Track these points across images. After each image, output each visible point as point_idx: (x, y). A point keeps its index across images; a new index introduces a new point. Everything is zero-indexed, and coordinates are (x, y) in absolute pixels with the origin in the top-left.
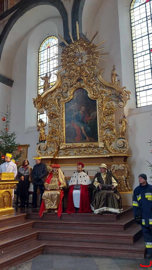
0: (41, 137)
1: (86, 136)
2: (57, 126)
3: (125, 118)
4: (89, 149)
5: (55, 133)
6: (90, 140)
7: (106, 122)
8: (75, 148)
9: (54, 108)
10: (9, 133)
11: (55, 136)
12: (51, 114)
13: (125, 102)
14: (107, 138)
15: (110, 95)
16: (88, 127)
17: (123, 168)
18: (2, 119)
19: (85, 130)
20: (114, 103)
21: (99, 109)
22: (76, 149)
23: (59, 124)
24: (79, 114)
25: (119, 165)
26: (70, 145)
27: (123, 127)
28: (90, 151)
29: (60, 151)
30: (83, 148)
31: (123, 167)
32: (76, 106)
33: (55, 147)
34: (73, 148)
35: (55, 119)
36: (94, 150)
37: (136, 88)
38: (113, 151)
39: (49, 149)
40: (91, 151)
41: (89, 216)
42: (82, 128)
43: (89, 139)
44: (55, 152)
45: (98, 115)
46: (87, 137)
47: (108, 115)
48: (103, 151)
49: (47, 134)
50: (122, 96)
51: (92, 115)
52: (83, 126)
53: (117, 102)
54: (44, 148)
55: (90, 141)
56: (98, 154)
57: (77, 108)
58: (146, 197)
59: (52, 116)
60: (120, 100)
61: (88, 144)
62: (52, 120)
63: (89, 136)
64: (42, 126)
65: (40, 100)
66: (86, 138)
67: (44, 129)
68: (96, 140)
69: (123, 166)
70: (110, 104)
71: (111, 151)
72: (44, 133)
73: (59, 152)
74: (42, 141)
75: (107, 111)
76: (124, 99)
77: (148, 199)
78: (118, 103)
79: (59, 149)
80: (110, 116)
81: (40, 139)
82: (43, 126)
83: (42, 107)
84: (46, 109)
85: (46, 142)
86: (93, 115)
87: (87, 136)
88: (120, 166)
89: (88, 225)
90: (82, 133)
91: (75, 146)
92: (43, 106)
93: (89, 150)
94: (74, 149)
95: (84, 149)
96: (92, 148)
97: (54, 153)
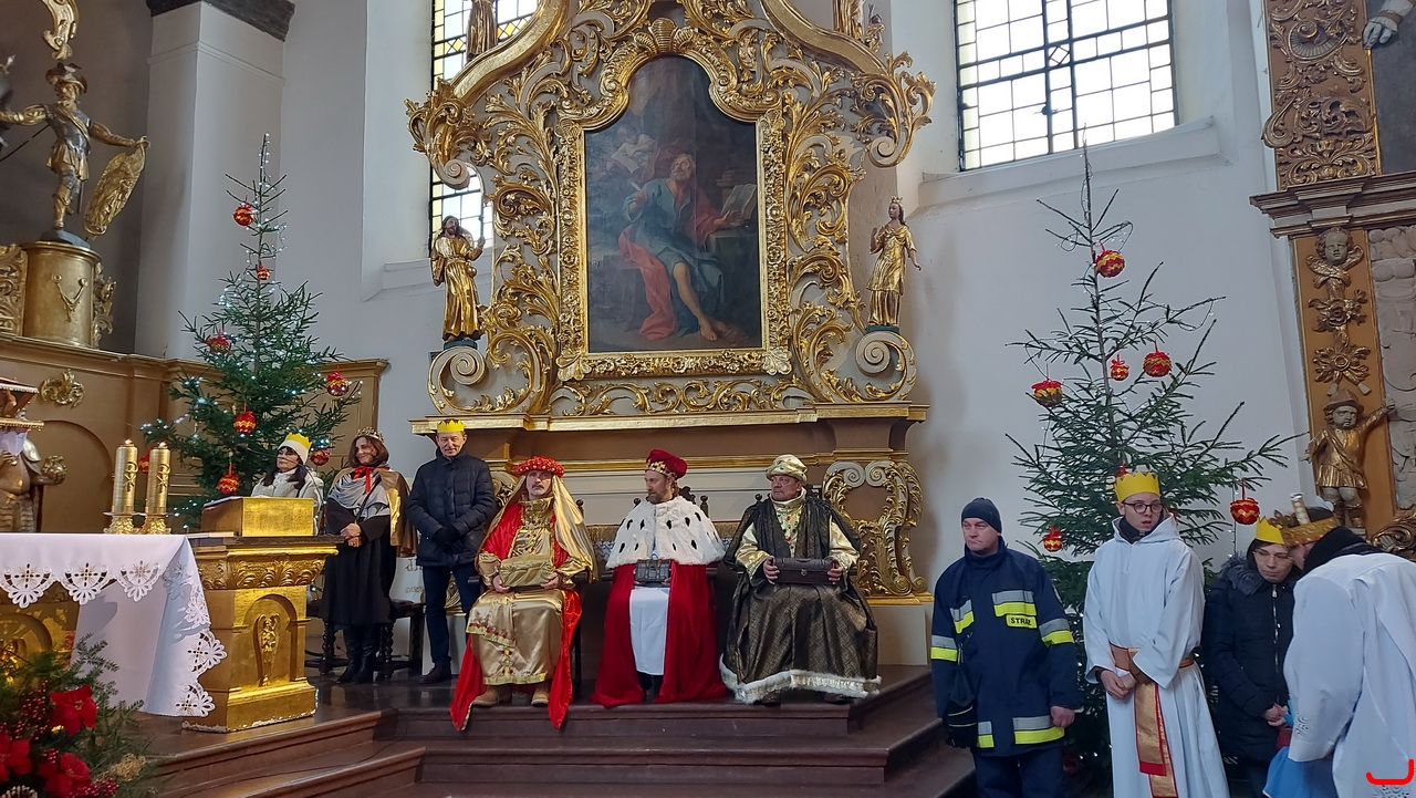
0: (455, 316)
1: (696, 311)
2: (543, 258)
3: (903, 224)
4: (712, 380)
5: (532, 296)
6: (719, 334)
7: (803, 242)
8: (642, 376)
9: (527, 160)
10: (276, 295)
11: (534, 313)
12: (510, 193)
13: (903, 134)
14: (809, 327)
15: (828, 97)
16: (706, 267)
17: (884, 480)
18: (235, 216)
19: (692, 280)
20: (847, 142)
21: (767, 169)
22: (645, 383)
23: (554, 245)
24: (660, 194)
25: (864, 464)
26: (615, 359)
27: (891, 267)
28: (718, 394)
29: (560, 393)
30: (680, 376)
31: (887, 475)
32: (644, 152)
33: (532, 370)
34: (628, 377)
35: (529, 218)
36: (739, 388)
37: (959, 68)
38: (837, 393)
39: (501, 381)
40: (725, 396)
41: (711, 715)
42: (679, 270)
43: (714, 329)
44: (531, 395)
45: (761, 202)
46: (703, 322)
47: (816, 203)
48: (785, 394)
49: (488, 299)
50: (890, 103)
51: (729, 201)
52: (685, 261)
53: (864, 136)
54: (470, 375)
55: (721, 340)
56: (762, 409)
57: (649, 161)
58: (999, 611)
59: (517, 202)
60: (878, 125)
61: (710, 356)
62: (514, 225)
63: (714, 315)
64: (462, 256)
65: (448, 110)
66: (695, 327)
67: (471, 275)
68: (752, 337)
69: (883, 469)
70: (827, 145)
71: (826, 392)
72: (469, 292)
73: (552, 399)
74: (458, 337)
75: (809, 180)
76: (902, 120)
77: (1010, 624)
78: (866, 143)
79: (552, 380)
80: (824, 210)
81: (448, 324)
82: (467, 258)
83: (461, 151)
84: (480, 163)
85: (483, 342)
86: (737, 205)
87: (704, 312)
88: (870, 467)
89: (708, 761)
90: (674, 295)
91: (639, 366)
92: (464, 147)
93: (711, 388)
94: (634, 383)
95: (686, 383)
96: (730, 380)
97: (526, 404)
